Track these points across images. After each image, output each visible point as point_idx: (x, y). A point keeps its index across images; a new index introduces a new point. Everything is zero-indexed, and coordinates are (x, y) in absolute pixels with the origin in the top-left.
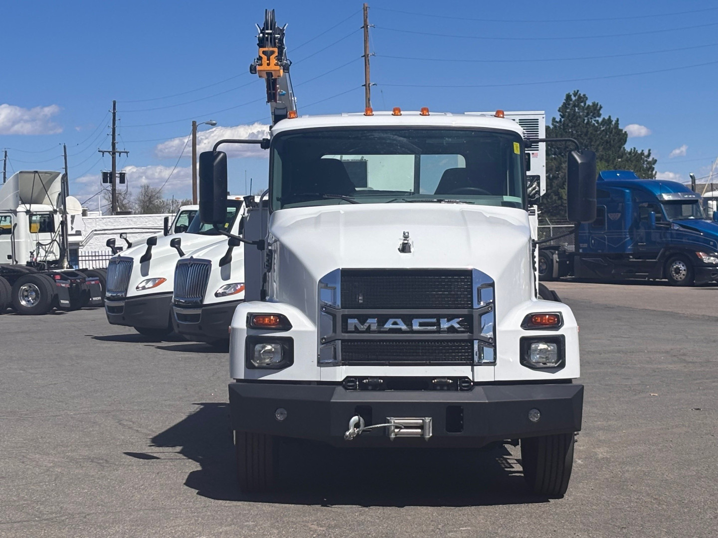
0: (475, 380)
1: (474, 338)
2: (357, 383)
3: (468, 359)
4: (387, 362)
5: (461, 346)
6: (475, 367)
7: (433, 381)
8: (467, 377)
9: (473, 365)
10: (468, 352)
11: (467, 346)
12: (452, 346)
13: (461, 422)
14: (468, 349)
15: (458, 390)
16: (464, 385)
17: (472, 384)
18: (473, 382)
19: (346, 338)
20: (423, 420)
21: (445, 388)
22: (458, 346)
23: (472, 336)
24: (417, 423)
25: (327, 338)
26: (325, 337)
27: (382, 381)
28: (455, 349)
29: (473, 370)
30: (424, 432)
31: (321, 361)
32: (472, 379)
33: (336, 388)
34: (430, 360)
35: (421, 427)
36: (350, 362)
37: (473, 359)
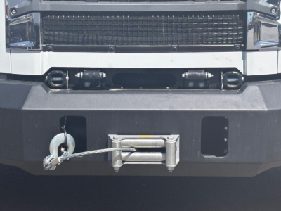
0: (248, 74)
1: (248, 9)
2: (67, 78)
3: (237, 41)
4: (112, 47)
5: (227, 21)
6: (248, 54)
7: (183, 75)
8: (235, 69)
9: (244, 49)
10: (237, 31)
11: (237, 20)
12: (212, 21)
13: (225, 139)
14: (237, 26)
15: (220, 89)
16: (230, 80)
17: (243, 78)
18: (244, 76)
19: (48, 9)
20: (164, 139)
21: (202, 85)
22: (222, 21)
23: (245, 5)
24: (156, 144)
25: (20, 9)
26: (16, 7)
27: (104, 75)
28: (217, 26)
29: (244, 58)
30: (166, 157)
31: (11, 45)
32: (242, 72)
33: (33, 88)
34: (177, 42)
35: (163, 150)
36: (55, 45)
37: (245, 41)
